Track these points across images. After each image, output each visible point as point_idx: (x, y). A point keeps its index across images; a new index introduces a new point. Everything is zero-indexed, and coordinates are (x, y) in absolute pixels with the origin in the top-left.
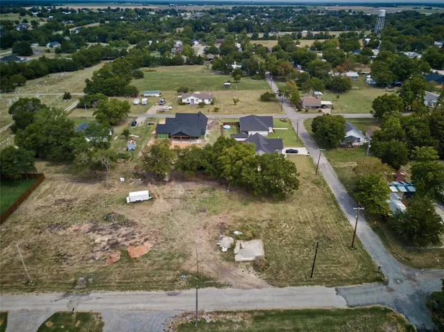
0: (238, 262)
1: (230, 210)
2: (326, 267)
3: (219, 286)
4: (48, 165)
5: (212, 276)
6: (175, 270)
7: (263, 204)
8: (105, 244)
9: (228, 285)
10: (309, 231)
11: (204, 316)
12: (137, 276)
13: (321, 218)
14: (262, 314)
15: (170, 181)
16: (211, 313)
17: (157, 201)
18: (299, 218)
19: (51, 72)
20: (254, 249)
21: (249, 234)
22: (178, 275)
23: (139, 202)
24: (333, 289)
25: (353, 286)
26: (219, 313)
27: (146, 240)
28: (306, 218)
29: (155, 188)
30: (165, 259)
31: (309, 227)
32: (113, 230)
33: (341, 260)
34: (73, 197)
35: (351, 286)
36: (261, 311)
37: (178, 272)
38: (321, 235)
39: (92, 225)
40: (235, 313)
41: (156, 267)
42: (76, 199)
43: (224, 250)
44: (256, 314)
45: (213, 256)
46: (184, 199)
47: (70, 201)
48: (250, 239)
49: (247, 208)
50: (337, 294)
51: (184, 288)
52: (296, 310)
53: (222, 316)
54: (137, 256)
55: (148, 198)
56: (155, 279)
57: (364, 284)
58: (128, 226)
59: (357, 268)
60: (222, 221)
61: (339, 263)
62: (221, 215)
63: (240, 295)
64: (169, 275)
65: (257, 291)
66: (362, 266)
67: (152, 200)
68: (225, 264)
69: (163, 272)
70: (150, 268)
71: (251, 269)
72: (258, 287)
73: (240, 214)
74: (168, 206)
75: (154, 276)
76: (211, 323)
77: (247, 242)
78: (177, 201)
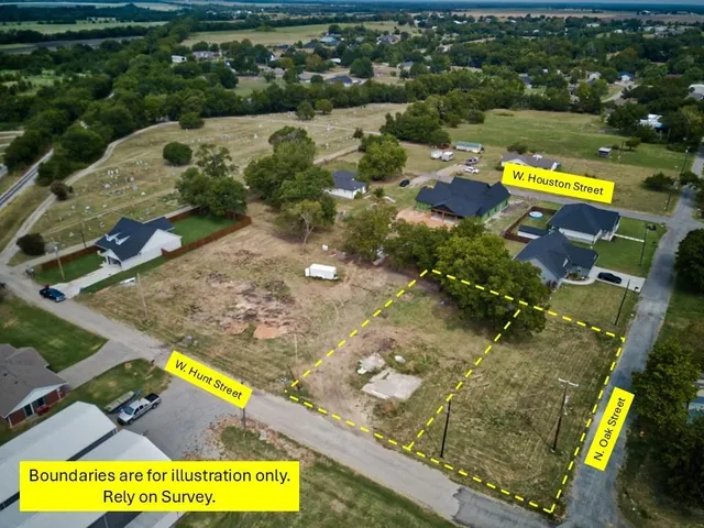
0: (363, 393)
1: (421, 327)
2: (480, 456)
4: (267, 211)
5: (316, 394)
6: (283, 369)
7: (476, 337)
8: (243, 311)
10: (509, 399)
11: (262, 431)
12: (239, 358)
13: (551, 389)
14: (329, 465)
15: (379, 265)
16: (273, 432)
17: (341, 284)
18: (512, 375)
19: (373, 101)
20: (400, 387)
21: (411, 365)
22: (282, 376)
23: (320, 279)
24: (458, 486)
25: (493, 499)
26: (281, 436)
27: (285, 324)
28: (525, 379)
29: (351, 269)
30: (285, 353)
31: (514, 393)
32: (264, 301)
33: (514, 457)
34: (260, 252)
35: (489, 497)
36: (331, 461)
37: (284, 373)
38: (522, 412)
39: (249, 287)
40: (298, 446)
41: (266, 357)
42: (260, 255)
43: (362, 371)
44: (321, 460)
45: (339, 372)
46: (374, 293)
47: (253, 255)
48: (408, 372)
49: (446, 334)
50: (454, 496)
51: (276, 393)
52: (374, 483)
53: (282, 441)
54: (260, 337)
55: (331, 277)
56: (254, 369)
57: (514, 507)
58: (284, 302)
59: (528, 481)
60: (395, 336)
61: (508, 460)
62: (400, 330)
63: (325, 430)
64: (272, 372)
65: (350, 435)
66: (542, 483)
67: (337, 280)
68: (345, 387)
69: (269, 365)
70: (260, 356)
71: (370, 408)
72: (356, 434)
73: (428, 338)
74: (348, 295)
75: (255, 365)
76: (264, 442)
77: (399, 375)
78: (365, 293)
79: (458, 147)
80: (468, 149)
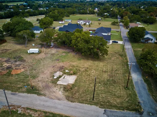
0: (58, 85)
1: (71, 61)
2: (105, 96)
3: (39, 94)
4: (12, 38)
5: (40, 89)
7: (88, 61)
8: (6, 67)
9: (44, 95)
10: (106, 76)
11: (19, 109)
12: (6, 83)
13: (116, 70)
14: (51, 115)
15: (52, 47)
16: (24, 108)
17: (41, 54)
18: (103, 69)
20: (71, 80)
21: (72, 72)
23: (33, 53)
24: (103, 109)
25: (117, 111)
26: (28, 109)
27: (23, 68)
28: (107, 69)
29: (44, 49)
30: (25, 77)
31: (106, 74)
32: (14, 62)
33: (116, 94)
34: (11, 49)
35: (116, 110)
36: (52, 113)
37: (25, 84)
38: (111, 79)
39: (8, 59)
40: (36, 111)
41: (17, 80)
42: (11, 50)
43: (55, 78)
44: (48, 114)
45: (47, 80)
46: (53, 54)
47: (8, 50)
48: (71, 75)
49: (79, 62)
50: (104, 113)
51: (23, 92)
53: (28, 111)
54: (14, 74)
55: (37, 52)
56: (12, 85)
57: (125, 111)
58: (21, 61)
59: (125, 100)
60: (63, 65)
61: (115, 95)
62: (65, 63)
63: (46, 101)
64: (20, 85)
65: (57, 101)
66: (129, 100)
67: (39, 53)
68: (50, 84)
69: (18, 82)
70: (15, 80)
71: (62, 89)
72: (59, 99)
73: (74, 64)
74: (44, 56)
75: (13, 84)
76: (20, 114)
77: (69, 76)
78: (50, 55)
79: (65, 21)
80: (68, 21)
